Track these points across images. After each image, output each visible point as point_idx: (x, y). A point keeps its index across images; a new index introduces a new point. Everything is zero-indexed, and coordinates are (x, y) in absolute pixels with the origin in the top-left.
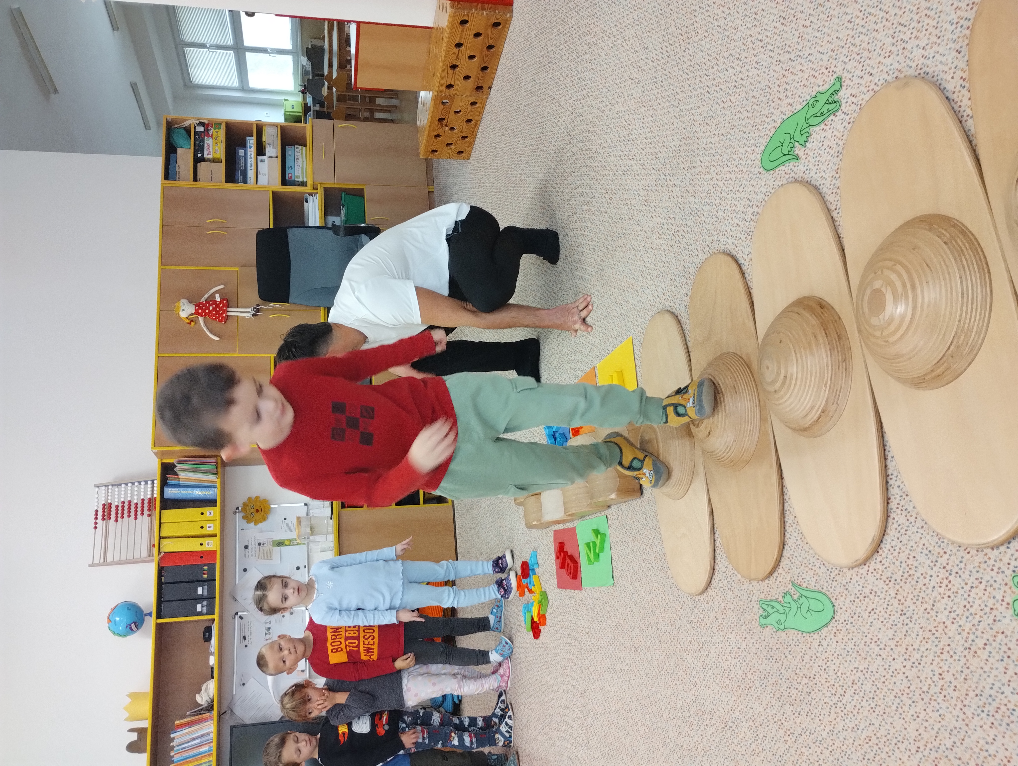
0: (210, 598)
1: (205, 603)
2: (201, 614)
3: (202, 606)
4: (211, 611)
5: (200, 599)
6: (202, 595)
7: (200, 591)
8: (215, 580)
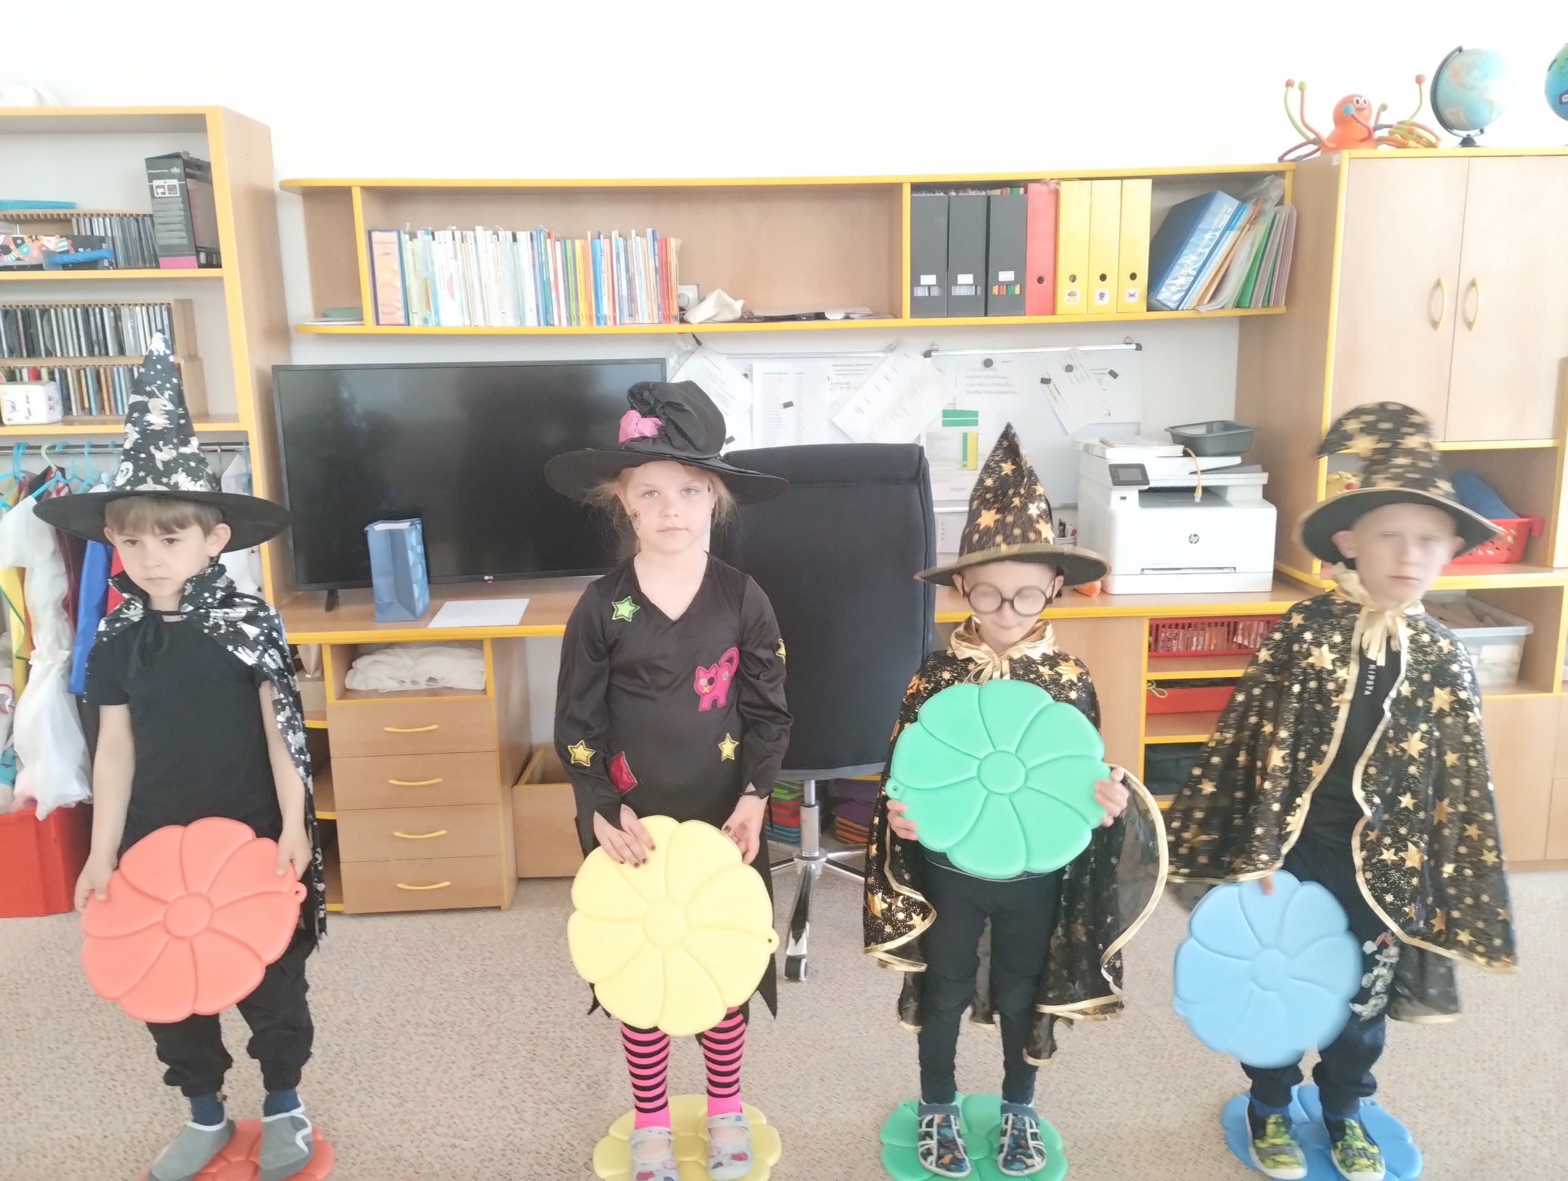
0: (948, 305)
1: (935, 292)
2: (915, 282)
3: (929, 287)
4: (920, 307)
5: (947, 281)
6: (955, 284)
7: (966, 279)
8: (986, 315)
